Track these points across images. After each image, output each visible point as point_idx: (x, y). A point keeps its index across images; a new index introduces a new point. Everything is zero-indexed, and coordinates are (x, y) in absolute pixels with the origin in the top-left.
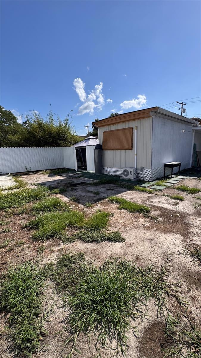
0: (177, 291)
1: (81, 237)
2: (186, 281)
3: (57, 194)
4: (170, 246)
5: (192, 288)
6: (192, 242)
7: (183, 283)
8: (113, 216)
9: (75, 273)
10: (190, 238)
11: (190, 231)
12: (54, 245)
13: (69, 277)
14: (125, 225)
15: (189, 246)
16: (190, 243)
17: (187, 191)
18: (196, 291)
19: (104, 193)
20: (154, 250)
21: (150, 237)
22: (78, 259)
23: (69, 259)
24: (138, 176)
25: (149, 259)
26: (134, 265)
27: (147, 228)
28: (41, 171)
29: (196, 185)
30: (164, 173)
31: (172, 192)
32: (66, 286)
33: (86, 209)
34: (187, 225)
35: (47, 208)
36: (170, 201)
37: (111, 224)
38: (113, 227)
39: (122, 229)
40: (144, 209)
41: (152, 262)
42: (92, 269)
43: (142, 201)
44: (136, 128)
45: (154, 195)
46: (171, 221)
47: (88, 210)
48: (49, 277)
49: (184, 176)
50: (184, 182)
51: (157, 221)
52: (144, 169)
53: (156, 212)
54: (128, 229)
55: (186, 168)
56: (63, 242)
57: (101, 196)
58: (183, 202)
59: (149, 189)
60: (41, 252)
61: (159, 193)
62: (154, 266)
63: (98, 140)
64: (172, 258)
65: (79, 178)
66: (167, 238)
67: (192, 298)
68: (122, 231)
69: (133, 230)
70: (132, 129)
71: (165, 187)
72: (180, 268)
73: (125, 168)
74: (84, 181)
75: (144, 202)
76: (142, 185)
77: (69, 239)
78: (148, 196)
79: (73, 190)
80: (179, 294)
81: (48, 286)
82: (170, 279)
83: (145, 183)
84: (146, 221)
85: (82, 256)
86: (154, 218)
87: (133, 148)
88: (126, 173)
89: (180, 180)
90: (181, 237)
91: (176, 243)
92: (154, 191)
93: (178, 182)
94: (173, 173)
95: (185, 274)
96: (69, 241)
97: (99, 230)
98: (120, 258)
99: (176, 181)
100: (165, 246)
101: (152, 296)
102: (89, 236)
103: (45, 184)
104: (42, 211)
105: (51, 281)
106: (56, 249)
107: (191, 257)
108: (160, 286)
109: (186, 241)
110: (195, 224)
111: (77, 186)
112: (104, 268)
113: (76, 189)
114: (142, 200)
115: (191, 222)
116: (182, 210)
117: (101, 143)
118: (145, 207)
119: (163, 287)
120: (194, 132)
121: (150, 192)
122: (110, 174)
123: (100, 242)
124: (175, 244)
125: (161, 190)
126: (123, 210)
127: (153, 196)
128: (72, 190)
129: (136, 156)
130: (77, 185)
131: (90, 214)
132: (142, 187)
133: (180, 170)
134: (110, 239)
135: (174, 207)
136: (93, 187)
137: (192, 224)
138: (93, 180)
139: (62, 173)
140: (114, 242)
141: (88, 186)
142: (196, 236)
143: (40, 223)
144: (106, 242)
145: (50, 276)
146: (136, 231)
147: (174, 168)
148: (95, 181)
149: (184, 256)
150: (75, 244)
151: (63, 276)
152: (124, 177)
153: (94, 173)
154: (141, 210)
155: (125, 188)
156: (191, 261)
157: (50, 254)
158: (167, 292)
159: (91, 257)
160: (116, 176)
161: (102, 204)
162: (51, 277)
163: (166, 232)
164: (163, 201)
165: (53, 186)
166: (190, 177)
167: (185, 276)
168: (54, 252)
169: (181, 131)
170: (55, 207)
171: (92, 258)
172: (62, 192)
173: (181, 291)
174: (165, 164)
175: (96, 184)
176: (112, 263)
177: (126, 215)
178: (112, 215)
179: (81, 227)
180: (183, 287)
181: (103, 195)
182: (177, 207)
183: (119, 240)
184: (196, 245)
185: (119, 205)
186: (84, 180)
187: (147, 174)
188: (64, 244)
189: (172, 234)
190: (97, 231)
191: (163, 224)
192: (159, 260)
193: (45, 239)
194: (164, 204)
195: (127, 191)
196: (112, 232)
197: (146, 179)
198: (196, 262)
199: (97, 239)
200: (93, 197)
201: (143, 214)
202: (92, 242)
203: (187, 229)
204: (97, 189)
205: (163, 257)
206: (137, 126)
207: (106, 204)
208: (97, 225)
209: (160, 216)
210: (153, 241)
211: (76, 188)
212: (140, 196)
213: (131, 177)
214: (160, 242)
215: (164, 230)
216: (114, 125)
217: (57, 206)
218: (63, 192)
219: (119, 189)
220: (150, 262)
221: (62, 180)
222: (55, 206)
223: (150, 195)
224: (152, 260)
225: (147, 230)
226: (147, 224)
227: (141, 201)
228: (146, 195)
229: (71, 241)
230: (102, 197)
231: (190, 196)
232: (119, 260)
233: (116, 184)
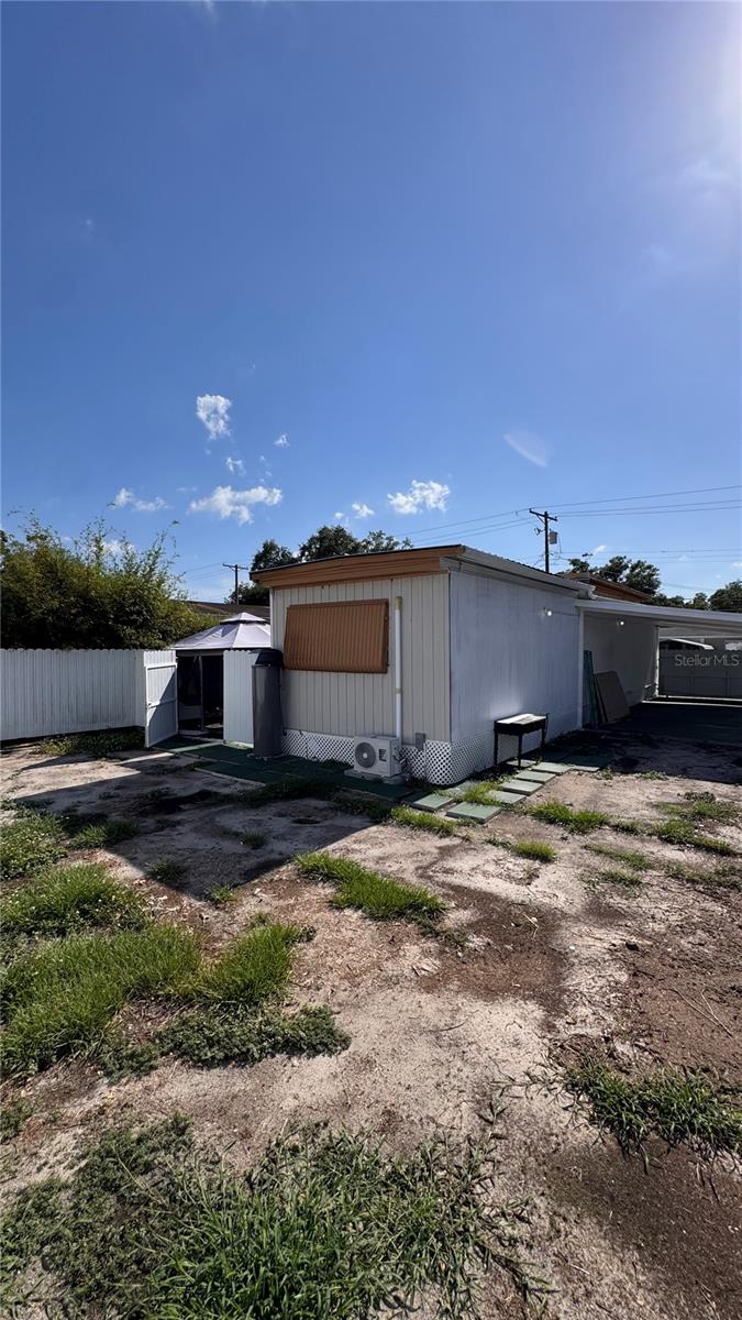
0: (516, 1241)
1: (181, 1044)
2: (547, 1192)
3: (97, 846)
4: (502, 1055)
5: (565, 1219)
6: (573, 1031)
7: (537, 1201)
8: (310, 939)
9: (148, 1216)
10: (567, 1013)
11: (569, 983)
12: (67, 1094)
13: (122, 1237)
14: (352, 977)
15: (561, 1046)
16: (566, 1033)
17: (566, 822)
18: (576, 1231)
19: (281, 837)
20: (448, 1076)
21: (435, 1020)
22: (166, 1148)
23: (129, 1153)
24: (406, 767)
25: (431, 1115)
26: (376, 1151)
27: (430, 984)
28: (33, 740)
29: (594, 800)
30: (496, 753)
31: (520, 829)
32: (106, 1283)
33: (210, 914)
34: (559, 960)
35: (48, 919)
36: (511, 866)
37: (300, 976)
38: (309, 988)
39: (342, 996)
40: (422, 905)
41: (438, 1126)
42: (219, 1187)
43: (417, 869)
44: (397, 602)
45: (457, 841)
46: (509, 947)
47: (216, 917)
48: (39, 1252)
49: (557, 762)
50: (558, 787)
51: (462, 951)
52: (427, 741)
53: (462, 911)
54: (361, 991)
55: (566, 732)
56: (108, 1074)
57: (272, 851)
58: (551, 867)
59: (441, 816)
60: (10, 1132)
61: (475, 834)
62: (443, 1143)
63: (267, 629)
64: (506, 1100)
65: (194, 774)
66: (494, 1018)
67: (562, 1261)
68: (340, 1005)
69: (379, 996)
70: (384, 606)
71: (496, 809)
72: (529, 1141)
73: (364, 735)
74: (211, 784)
75: (423, 872)
76: (418, 802)
77: (132, 1056)
78: (440, 848)
79: (162, 829)
80: (522, 1250)
81: (29, 1295)
82: (494, 1195)
83: (430, 793)
84: (426, 953)
85: (182, 1132)
86: (454, 940)
87: (389, 668)
88: (365, 755)
89: (544, 777)
90: (539, 1013)
91: (523, 1038)
92: (459, 825)
93: (540, 788)
94: (523, 752)
95: (544, 1163)
96: (131, 1067)
97: (256, 1004)
98: (326, 1125)
99: (535, 781)
100: (485, 1056)
101: (434, 1275)
102: (216, 1039)
103: (49, 803)
104: (29, 933)
105: (45, 1267)
106: (75, 1109)
107: (567, 1091)
108: (461, 1229)
109: (554, 1026)
110: (586, 953)
111: (181, 810)
112: (266, 1176)
113: (174, 825)
114: (417, 865)
115: (572, 948)
116: (547, 900)
117: (281, 645)
118: (425, 894)
119: (472, 1229)
120: (582, 615)
121: (445, 831)
122: (310, 757)
123: (254, 1060)
124: (517, 1044)
125: (481, 822)
126: (348, 912)
127: (455, 846)
128: (162, 826)
129: (398, 696)
130: (182, 806)
131: (225, 936)
132: (420, 808)
133: (547, 740)
134: (294, 1044)
135: (523, 889)
136: (241, 813)
137: (576, 957)
138: (246, 781)
139: (124, 750)
140: (309, 1057)
141: (224, 810)
142: (587, 1003)
143: (14, 994)
144: (278, 1056)
145: (43, 1244)
146: (389, 1000)
147: (525, 736)
148: (253, 785)
149: (544, 1091)
150: (156, 1079)
151: (100, 1235)
152: (358, 769)
153: (249, 750)
154: (411, 906)
155: (360, 813)
156: (566, 1109)
157: (51, 1135)
158: (483, 1249)
159: (218, 1133)
160: (332, 763)
161: (272, 886)
162: (47, 1249)
163: (490, 993)
164: (486, 868)
165: (81, 810)
166: (575, 767)
167: (545, 1174)
168: (65, 1127)
169: (543, 615)
170: (84, 913)
171: (221, 1137)
172: (117, 840)
173: (527, 1237)
174: (495, 722)
175: (253, 801)
176: (295, 1150)
177: (360, 932)
178: (309, 936)
179: (187, 1000)
180: (534, 1219)
181: (279, 847)
182: (531, 888)
183: (326, 1045)
184: (584, 1040)
185: (333, 890)
186: (211, 779)
187: (437, 757)
188: (110, 1084)
189: (512, 1000)
190: (246, 1010)
191: (482, 961)
192: (461, 1117)
193: (33, 1067)
194: (492, 880)
195: (365, 828)
196: (304, 1011)
197: (436, 777)
198: (582, 1109)
199: (244, 1050)
200: (240, 856)
201: (419, 924)
202: (226, 1061)
203: (559, 978)
204: (259, 823)
205: (478, 1102)
206: (400, 598)
207: (292, 888)
208: (249, 985)
209: (475, 927)
210: (446, 1037)
211: (178, 817)
212: (412, 849)
213: (383, 769)
214: (470, 1040)
215: (486, 988)
216: (326, 587)
217: (93, 905)
218: (123, 839)
219: (341, 821)
220: (432, 1128)
221: (123, 784)
222: (86, 906)
223: (446, 842)
224: (440, 1121)
225: (429, 990)
226: (430, 965)
227: (412, 867)
228: (432, 843)
229: (140, 1066)
230: (278, 857)
231: (577, 841)
232: (324, 1134)
233: (329, 799)
